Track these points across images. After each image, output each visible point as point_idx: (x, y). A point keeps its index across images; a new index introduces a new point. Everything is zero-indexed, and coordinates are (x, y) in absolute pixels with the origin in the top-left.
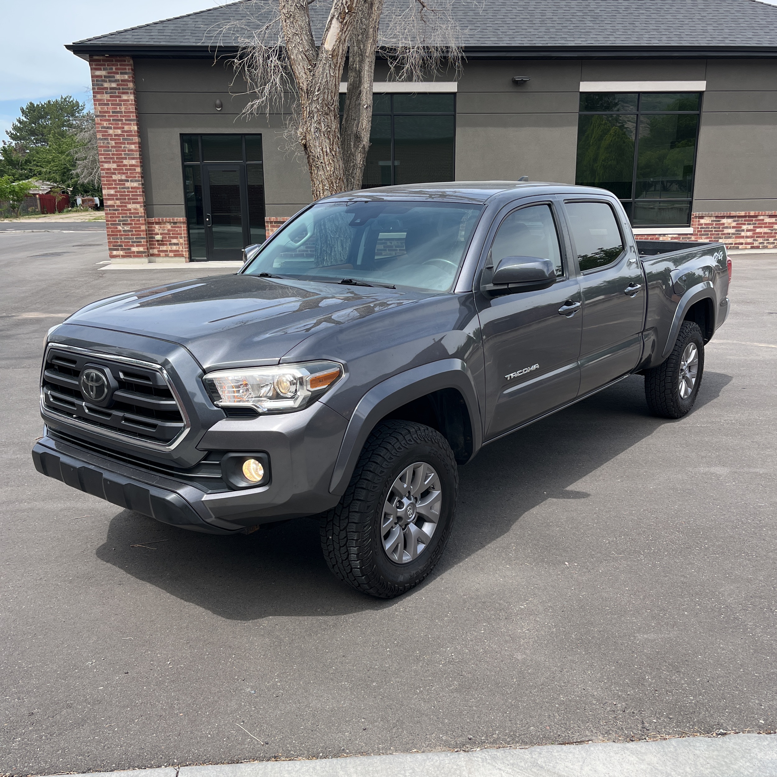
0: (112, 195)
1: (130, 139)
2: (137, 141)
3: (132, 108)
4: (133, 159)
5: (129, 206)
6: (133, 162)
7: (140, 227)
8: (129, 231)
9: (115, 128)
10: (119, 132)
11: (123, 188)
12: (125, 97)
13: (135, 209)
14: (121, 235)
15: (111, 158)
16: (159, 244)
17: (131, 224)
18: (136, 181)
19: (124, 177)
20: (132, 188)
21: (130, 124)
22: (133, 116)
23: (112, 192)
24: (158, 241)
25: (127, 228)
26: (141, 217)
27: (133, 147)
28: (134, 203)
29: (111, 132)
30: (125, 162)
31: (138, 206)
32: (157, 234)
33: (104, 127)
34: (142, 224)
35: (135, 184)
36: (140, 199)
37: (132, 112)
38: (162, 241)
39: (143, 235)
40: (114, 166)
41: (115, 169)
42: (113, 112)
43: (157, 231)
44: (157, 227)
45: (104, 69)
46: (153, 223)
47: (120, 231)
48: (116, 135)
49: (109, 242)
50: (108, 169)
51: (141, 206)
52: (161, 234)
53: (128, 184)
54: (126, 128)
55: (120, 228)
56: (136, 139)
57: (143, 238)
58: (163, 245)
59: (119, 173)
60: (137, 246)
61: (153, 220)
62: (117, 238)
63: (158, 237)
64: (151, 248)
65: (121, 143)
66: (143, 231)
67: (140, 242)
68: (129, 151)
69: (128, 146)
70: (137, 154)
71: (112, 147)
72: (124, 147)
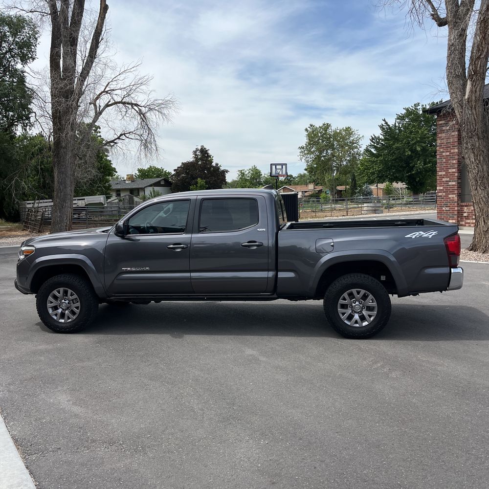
0: (441, 190)
1: (453, 157)
2: (457, 158)
3: (456, 140)
4: (454, 168)
5: (450, 196)
6: (454, 170)
7: (454, 208)
8: (448, 210)
9: (446, 152)
10: (448, 154)
11: (447, 186)
12: (453, 134)
13: (453, 198)
14: (444, 213)
15: (443, 169)
16: (466, 219)
17: (450, 206)
18: (455, 181)
19: (448, 179)
20: (452, 185)
21: (454, 149)
22: (456, 144)
23: (442, 188)
24: (465, 217)
25: (447, 209)
26: (455, 202)
27: (454, 162)
28: (452, 194)
29: (444, 154)
30: (450, 171)
31: (454, 196)
32: (465, 213)
33: (441, 152)
34: (456, 206)
35: (454, 183)
36: (456, 192)
37: (456, 142)
38: (467, 217)
39: (456, 213)
40: (444, 173)
41: (444, 175)
42: (447, 143)
43: (465, 211)
44: (466, 208)
45: (444, 120)
46: (463, 206)
47: (444, 211)
48: (446, 156)
49: (438, 217)
50: (441, 175)
51: (456, 196)
52: (468, 213)
53: (450, 183)
54: (452, 151)
55: (444, 208)
56: (457, 157)
57: (455, 215)
58: (468, 219)
59: (446, 177)
60: (452, 219)
61: (463, 204)
62: (442, 215)
63: (465, 215)
64: (461, 221)
65: (448, 160)
66: (456, 211)
67: (454, 217)
68: (452, 164)
69: (452, 161)
70: (456, 166)
71: (444, 162)
72: (450, 162)
